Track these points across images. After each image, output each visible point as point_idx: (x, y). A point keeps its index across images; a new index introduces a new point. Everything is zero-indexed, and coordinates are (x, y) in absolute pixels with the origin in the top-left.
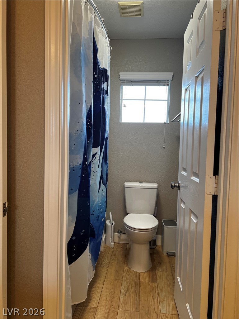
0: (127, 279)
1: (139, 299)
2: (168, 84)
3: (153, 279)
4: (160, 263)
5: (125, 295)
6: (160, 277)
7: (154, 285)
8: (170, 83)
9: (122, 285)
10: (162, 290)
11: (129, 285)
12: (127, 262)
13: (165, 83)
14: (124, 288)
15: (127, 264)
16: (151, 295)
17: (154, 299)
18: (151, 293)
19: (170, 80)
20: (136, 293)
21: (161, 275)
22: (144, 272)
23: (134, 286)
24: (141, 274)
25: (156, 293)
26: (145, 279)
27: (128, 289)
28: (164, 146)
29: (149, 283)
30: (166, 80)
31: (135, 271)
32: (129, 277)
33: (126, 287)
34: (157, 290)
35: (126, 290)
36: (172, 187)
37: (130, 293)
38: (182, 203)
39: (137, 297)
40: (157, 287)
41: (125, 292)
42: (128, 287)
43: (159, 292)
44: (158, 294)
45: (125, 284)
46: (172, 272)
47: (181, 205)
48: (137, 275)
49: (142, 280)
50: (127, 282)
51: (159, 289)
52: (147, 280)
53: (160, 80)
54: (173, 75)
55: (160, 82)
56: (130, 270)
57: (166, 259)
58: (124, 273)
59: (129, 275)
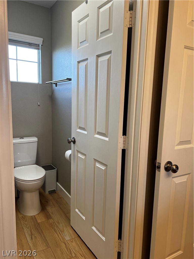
0: (26, 225)
1: (45, 237)
2: (39, 48)
3: (48, 217)
4: (47, 202)
5: (32, 239)
6: (52, 213)
7: (51, 221)
8: (40, 47)
9: (25, 232)
10: (58, 223)
11: (31, 230)
12: (19, 210)
13: (36, 47)
14: (28, 234)
15: (20, 212)
16: (53, 230)
17: (56, 232)
18: (52, 228)
19: (40, 45)
20: (40, 233)
21: (52, 211)
22: (38, 214)
23: (35, 228)
24: (36, 216)
25: (56, 228)
26: (41, 219)
27: (31, 233)
28: (39, 104)
29: (46, 221)
30: (37, 45)
31: (30, 216)
32: (26, 223)
33: (29, 232)
34: (55, 224)
35: (31, 234)
36: (68, 142)
37: (35, 236)
38: (79, 154)
39: (43, 236)
40: (54, 222)
41: (30, 236)
42: (31, 231)
43: (58, 225)
44: (57, 227)
45: (27, 230)
46: (59, 206)
47: (79, 155)
48: (33, 218)
49: (39, 221)
50: (28, 228)
51: (56, 223)
52: (44, 220)
53: (32, 44)
54: (43, 41)
55: (31, 45)
56: (25, 217)
57: (50, 197)
58: (21, 221)
59: (26, 221)
